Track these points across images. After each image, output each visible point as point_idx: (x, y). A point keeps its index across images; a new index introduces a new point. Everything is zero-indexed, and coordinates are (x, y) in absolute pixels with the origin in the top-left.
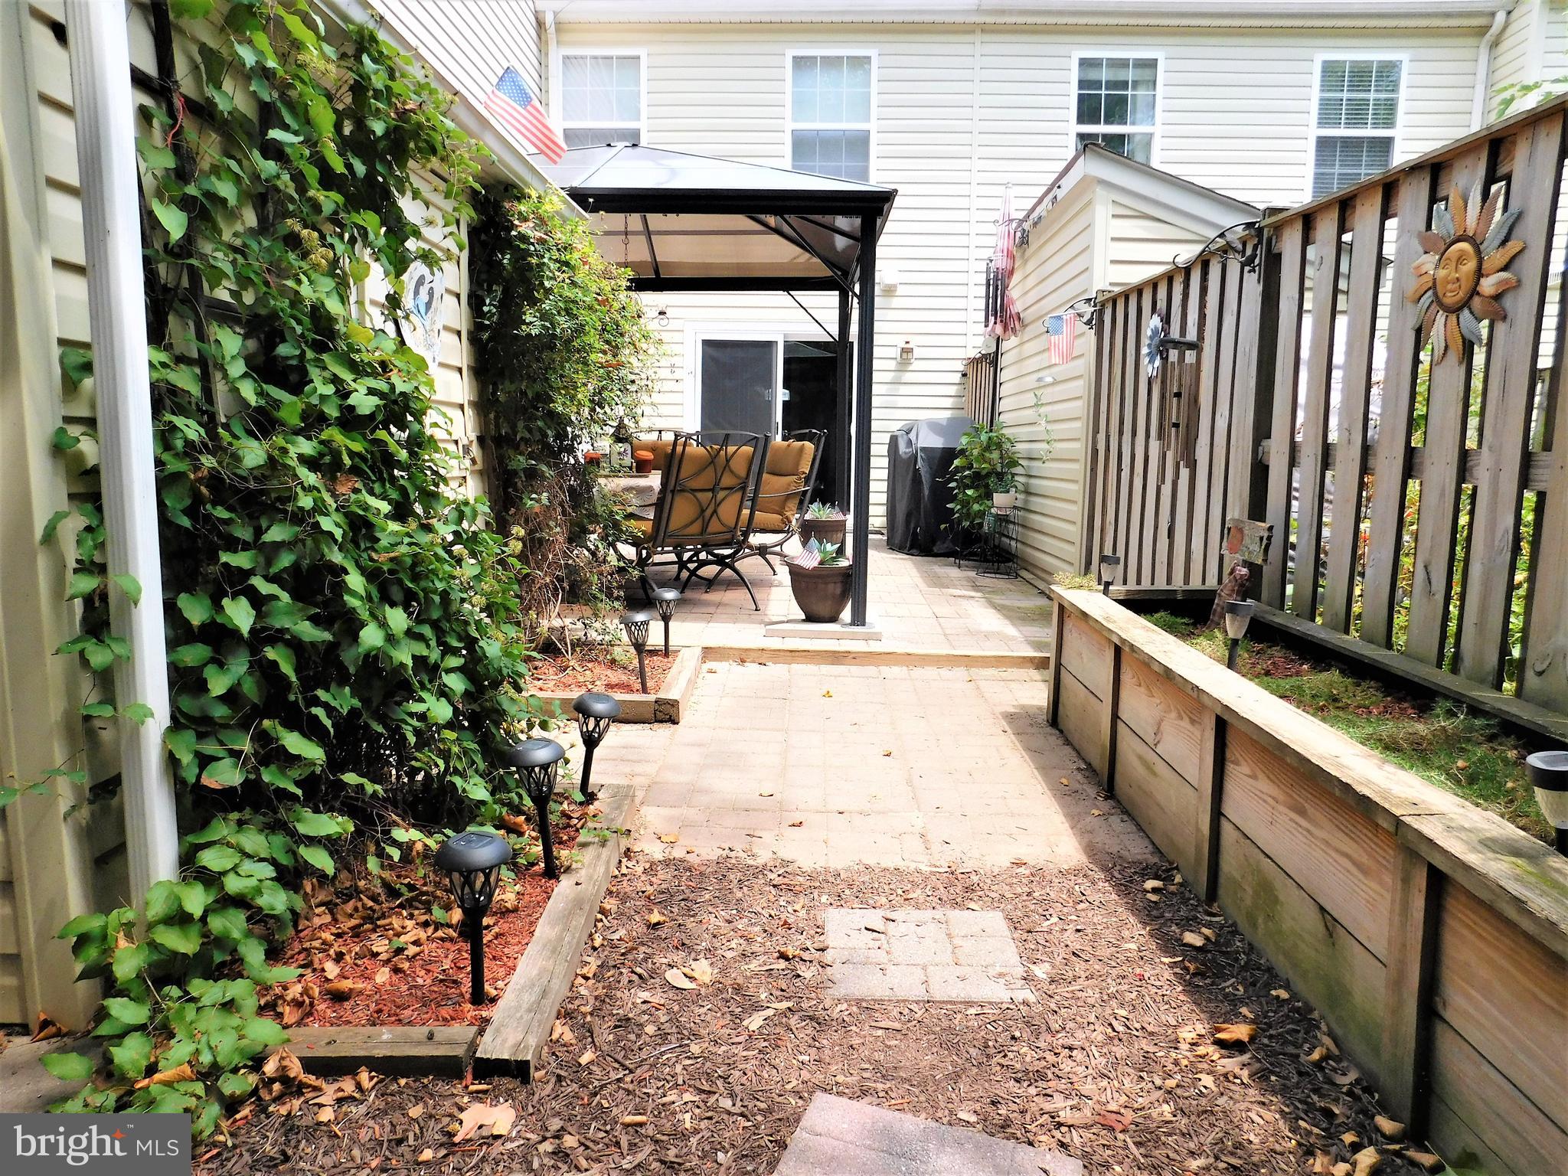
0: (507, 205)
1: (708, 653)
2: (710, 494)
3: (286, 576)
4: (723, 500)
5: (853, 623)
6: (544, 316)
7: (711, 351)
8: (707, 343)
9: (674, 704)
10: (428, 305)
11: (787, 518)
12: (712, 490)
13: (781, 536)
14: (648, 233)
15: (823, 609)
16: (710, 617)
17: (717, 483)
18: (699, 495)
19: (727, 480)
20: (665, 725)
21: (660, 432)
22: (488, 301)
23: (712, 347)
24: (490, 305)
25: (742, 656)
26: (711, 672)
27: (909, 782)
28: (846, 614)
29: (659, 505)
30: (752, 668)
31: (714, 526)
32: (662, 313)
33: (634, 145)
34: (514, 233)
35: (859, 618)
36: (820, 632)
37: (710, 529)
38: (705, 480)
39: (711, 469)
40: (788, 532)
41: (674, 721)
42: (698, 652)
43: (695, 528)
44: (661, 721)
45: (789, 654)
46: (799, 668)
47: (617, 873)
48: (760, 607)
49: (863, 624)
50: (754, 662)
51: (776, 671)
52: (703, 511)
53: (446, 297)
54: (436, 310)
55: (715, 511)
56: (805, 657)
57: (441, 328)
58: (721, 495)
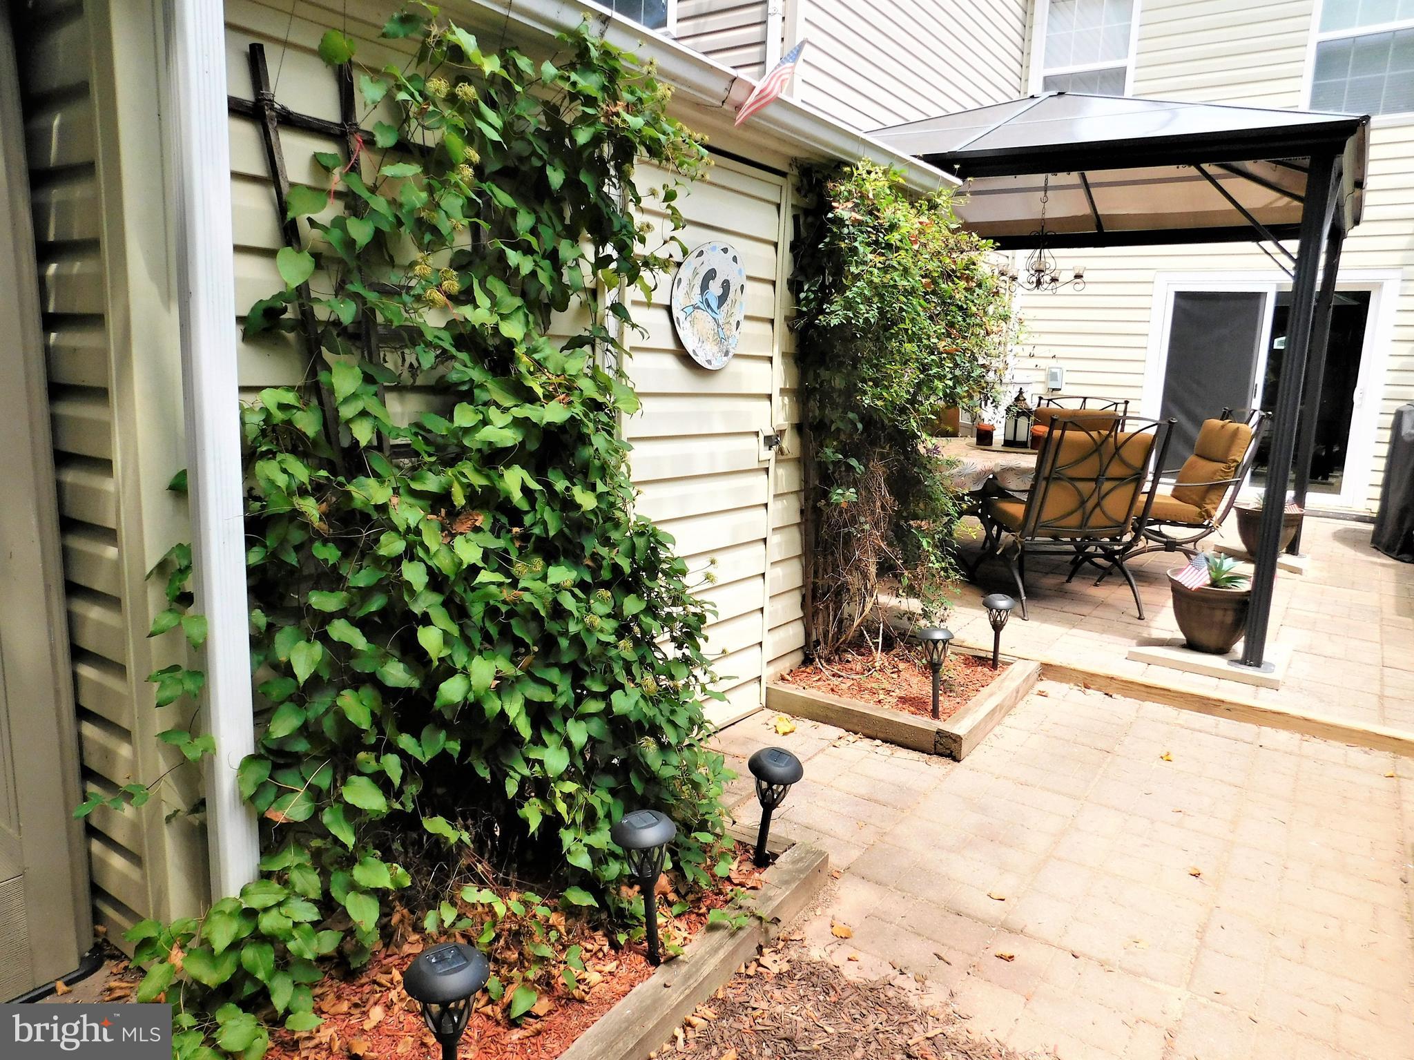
0: (830, 185)
1: (1048, 670)
2: (1093, 485)
3: (376, 619)
4: (1107, 494)
5: (1243, 662)
6: (849, 305)
7: (1186, 304)
8: (1179, 295)
9: (957, 739)
10: (722, 299)
11: (1207, 511)
12: (1096, 480)
13: (1198, 531)
14: (1087, 186)
15: (1209, 636)
16: (1078, 621)
17: (1102, 473)
18: (1080, 485)
19: (1115, 470)
20: (944, 760)
21: (1085, 398)
22: (806, 287)
23: (1186, 300)
24: (809, 290)
25: (1087, 681)
26: (1042, 694)
27: (1201, 933)
28: (1239, 647)
29: (1032, 492)
30: (1095, 696)
31: (1097, 519)
32: (1078, 276)
33: (1060, 94)
34: (830, 215)
35: (1254, 657)
36: (1197, 666)
37: (1092, 522)
38: (1089, 468)
39: (1095, 457)
40: (1207, 527)
41: (956, 759)
42: (1033, 667)
43: (1074, 520)
44: (941, 755)
45: (1143, 689)
46: (1153, 708)
47: (743, 970)
48: (1145, 614)
49: (1258, 664)
50: (1099, 690)
51: (1123, 705)
52: (1083, 503)
53: (750, 285)
54: (734, 302)
55: (1098, 504)
56: (1163, 696)
57: (741, 318)
58: (1107, 486)
